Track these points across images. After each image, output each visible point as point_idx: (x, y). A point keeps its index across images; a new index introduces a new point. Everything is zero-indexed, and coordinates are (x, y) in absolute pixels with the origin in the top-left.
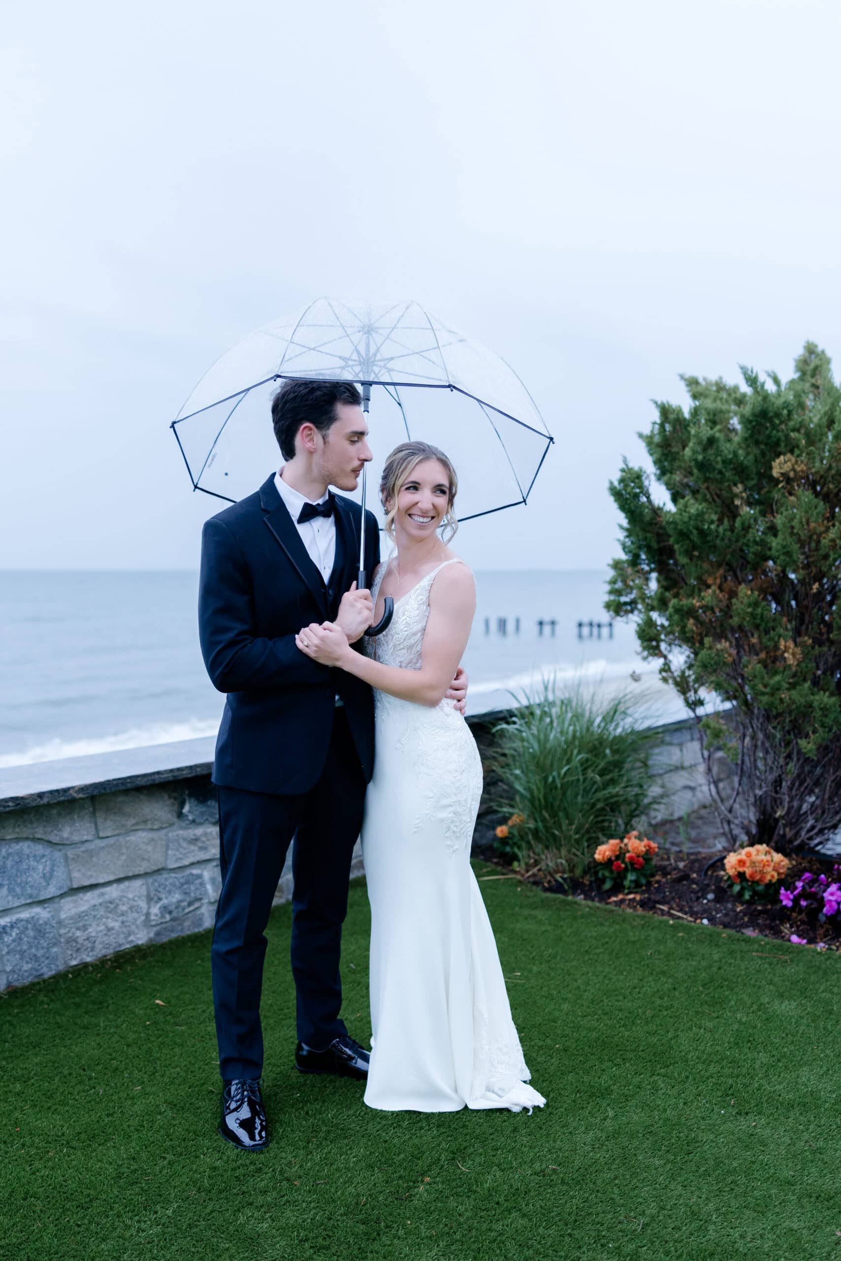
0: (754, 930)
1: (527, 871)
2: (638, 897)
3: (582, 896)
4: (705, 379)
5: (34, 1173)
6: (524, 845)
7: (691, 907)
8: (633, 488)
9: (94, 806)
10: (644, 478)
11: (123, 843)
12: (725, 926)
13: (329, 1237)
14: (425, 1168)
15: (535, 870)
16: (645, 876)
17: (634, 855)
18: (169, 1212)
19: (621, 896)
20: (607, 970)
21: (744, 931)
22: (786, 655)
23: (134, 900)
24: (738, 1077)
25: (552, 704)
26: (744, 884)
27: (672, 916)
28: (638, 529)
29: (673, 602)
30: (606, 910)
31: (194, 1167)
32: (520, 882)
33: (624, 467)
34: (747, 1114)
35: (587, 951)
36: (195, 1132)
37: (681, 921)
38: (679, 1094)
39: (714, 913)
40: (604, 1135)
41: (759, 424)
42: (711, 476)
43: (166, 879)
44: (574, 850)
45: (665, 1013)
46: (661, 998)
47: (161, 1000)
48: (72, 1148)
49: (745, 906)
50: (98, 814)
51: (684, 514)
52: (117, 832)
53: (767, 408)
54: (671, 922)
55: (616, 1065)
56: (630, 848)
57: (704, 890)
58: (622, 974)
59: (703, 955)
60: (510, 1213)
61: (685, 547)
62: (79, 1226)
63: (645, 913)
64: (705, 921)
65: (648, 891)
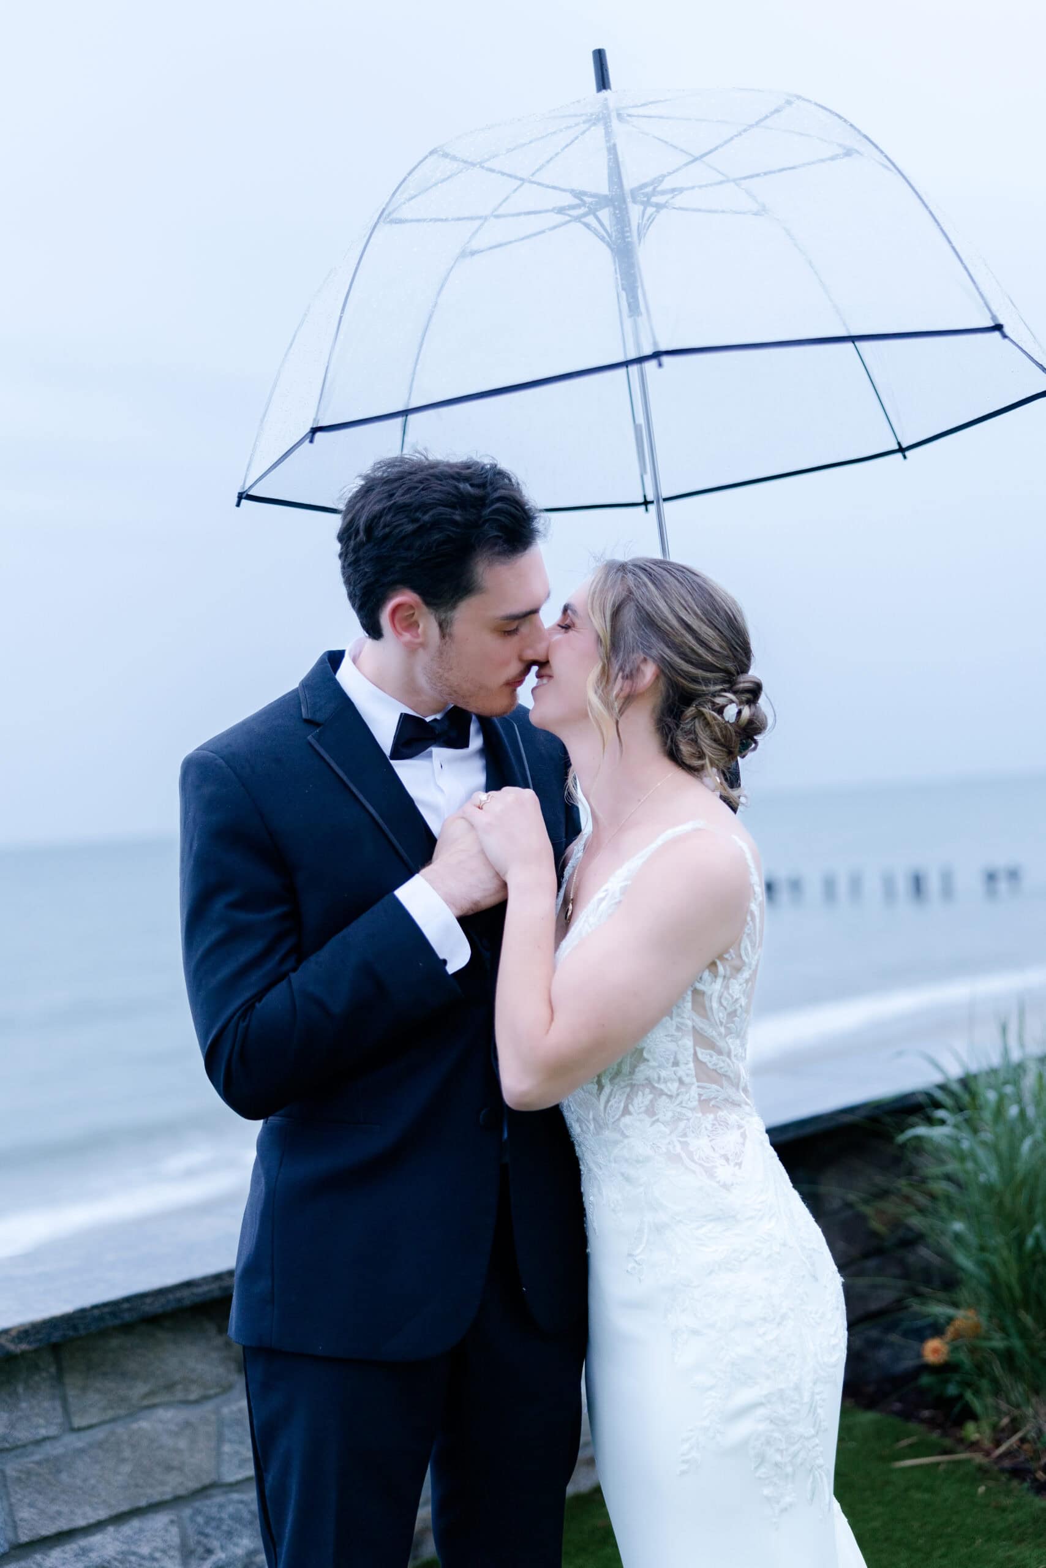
1: (998, 1443)
6: (985, 1384)
9: (58, 1360)
11: (125, 1437)
15: (1014, 1441)
23: (154, 1559)
25: (1019, 1069)
32: (980, 1468)
43: (221, 1506)
50: (68, 1379)
52: (110, 1414)
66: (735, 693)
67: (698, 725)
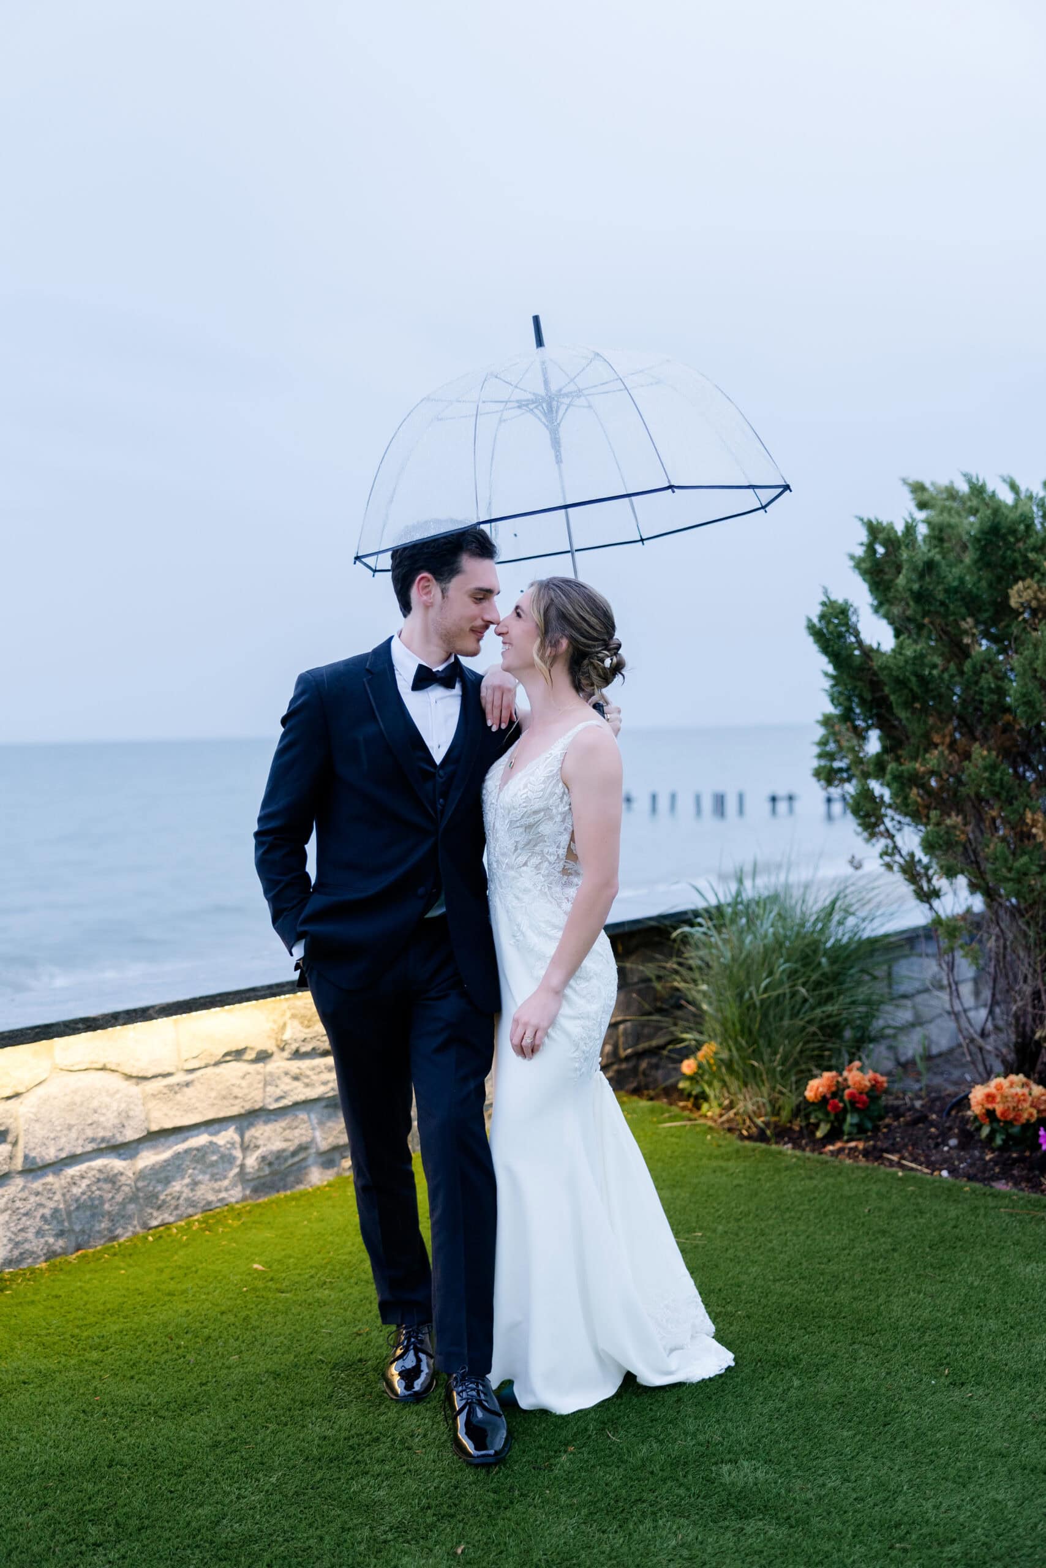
0: (1007, 1184)
1: (721, 1116)
2: (861, 1146)
3: (790, 1146)
4: (933, 484)
5: (118, 1442)
6: (716, 1081)
7: (927, 1157)
8: (837, 626)
10: (850, 613)
11: (214, 1077)
12: (971, 1178)
13: (455, 1505)
14: (570, 1438)
15: (731, 1113)
16: (871, 1119)
17: (855, 1091)
18: (273, 1480)
19: (839, 1145)
20: (812, 1229)
21: (994, 1184)
22: (1034, 830)
23: (226, 1148)
24: (957, 1345)
26: (995, 1125)
27: (903, 1167)
28: (845, 677)
29: (891, 766)
30: (818, 1161)
31: (302, 1436)
32: (711, 1128)
33: (825, 599)
34: (963, 1384)
35: (788, 1209)
36: (302, 1402)
37: (913, 1173)
38: (883, 1364)
39: (956, 1163)
40: (785, 1405)
41: (989, 542)
42: (932, 609)
43: (266, 1122)
44: (779, 1087)
45: (878, 1277)
46: (876, 1260)
47: (259, 1263)
48: (160, 1417)
49: (996, 1153)
51: (898, 657)
53: (999, 523)
54: (900, 1174)
55: (809, 1333)
56: (850, 1083)
57: (945, 1136)
58: (829, 1234)
59: (937, 1211)
60: (665, 1483)
61: (904, 698)
62: (171, 1492)
63: (870, 1165)
64: (945, 1173)
65: (874, 1137)
66: (609, 650)
67: (590, 668)
